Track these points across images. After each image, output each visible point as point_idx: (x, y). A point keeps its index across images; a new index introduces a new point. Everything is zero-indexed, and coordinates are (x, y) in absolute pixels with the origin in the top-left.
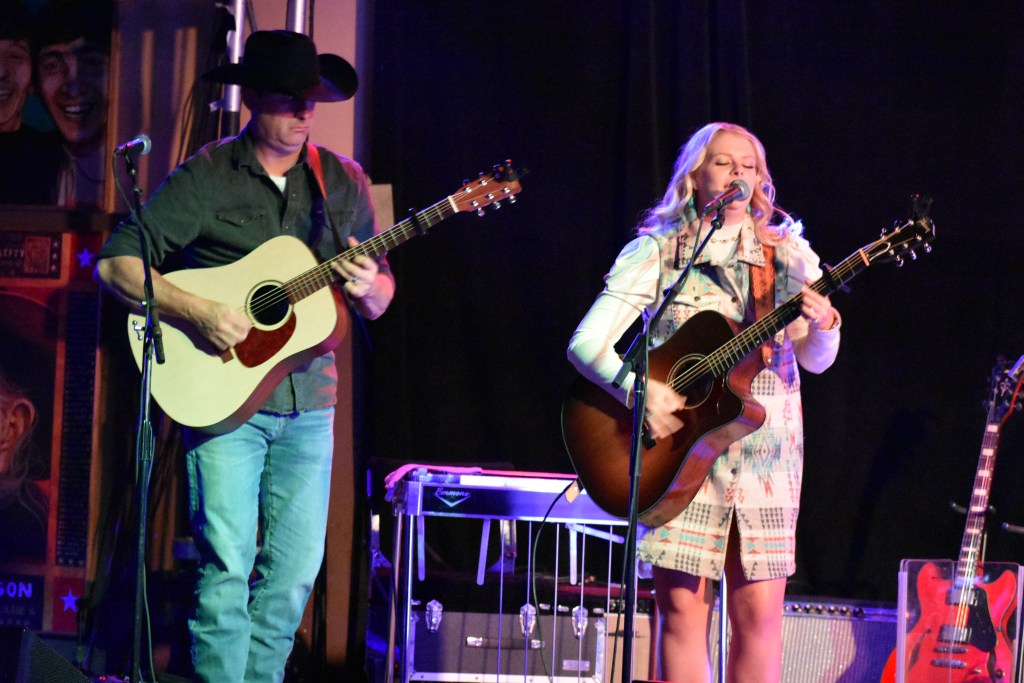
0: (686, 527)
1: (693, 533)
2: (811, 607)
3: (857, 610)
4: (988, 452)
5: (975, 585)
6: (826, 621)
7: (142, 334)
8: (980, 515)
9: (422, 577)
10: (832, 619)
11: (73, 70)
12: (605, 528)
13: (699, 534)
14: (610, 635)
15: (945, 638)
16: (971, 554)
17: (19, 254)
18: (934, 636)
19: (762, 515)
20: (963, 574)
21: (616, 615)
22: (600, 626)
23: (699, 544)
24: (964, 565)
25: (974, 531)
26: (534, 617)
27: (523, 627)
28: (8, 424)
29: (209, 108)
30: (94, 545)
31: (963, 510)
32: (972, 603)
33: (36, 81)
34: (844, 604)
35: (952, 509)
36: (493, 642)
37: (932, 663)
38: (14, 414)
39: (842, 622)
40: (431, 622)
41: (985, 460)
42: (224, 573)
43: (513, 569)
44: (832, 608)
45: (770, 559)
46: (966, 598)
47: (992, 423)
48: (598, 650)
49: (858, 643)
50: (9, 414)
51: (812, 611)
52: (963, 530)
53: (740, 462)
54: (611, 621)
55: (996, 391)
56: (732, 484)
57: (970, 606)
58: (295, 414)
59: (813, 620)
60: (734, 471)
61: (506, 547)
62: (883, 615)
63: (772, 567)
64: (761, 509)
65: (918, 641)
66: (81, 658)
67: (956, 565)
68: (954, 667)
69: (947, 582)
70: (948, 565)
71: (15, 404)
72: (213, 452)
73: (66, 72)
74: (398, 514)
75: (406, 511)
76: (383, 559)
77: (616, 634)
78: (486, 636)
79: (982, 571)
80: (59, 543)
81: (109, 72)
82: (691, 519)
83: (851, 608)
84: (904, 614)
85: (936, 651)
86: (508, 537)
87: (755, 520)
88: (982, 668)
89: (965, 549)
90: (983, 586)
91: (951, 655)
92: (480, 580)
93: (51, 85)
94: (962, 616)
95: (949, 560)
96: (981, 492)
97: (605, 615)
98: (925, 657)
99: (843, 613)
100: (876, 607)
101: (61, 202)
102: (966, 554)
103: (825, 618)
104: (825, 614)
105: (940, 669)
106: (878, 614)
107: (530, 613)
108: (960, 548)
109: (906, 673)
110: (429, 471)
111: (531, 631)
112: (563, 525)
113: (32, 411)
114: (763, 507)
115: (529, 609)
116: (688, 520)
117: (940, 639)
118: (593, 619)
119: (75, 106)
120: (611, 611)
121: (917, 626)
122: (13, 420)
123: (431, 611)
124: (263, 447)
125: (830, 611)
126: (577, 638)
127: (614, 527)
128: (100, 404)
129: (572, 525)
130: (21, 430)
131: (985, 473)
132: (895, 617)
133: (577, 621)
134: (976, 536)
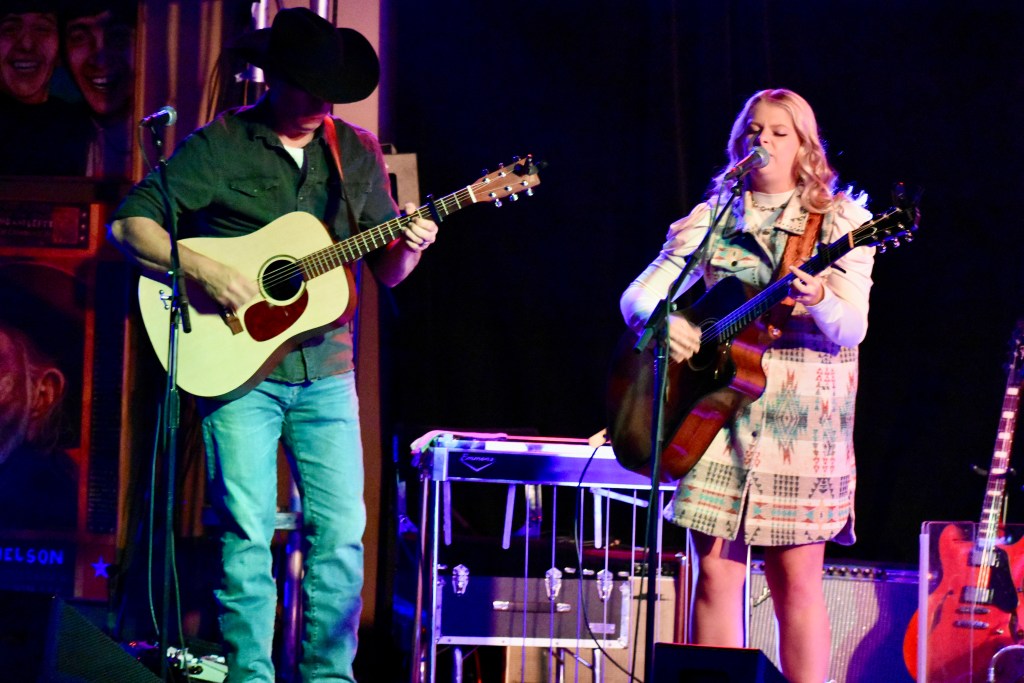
0: (707, 488)
1: (713, 493)
2: (835, 569)
3: (880, 571)
4: (1008, 415)
5: (996, 547)
6: (849, 583)
7: (169, 303)
8: (1000, 477)
9: (448, 541)
10: (856, 581)
11: (100, 43)
12: (629, 493)
13: (719, 494)
14: (635, 598)
15: (967, 599)
16: (992, 515)
17: (48, 224)
18: (956, 597)
19: (776, 481)
20: (984, 535)
21: (639, 578)
22: (625, 589)
23: (718, 505)
24: (985, 526)
25: (995, 493)
26: (560, 581)
27: (548, 591)
28: (38, 393)
29: (235, 78)
30: (124, 513)
31: (984, 473)
32: (993, 564)
33: (63, 53)
34: (866, 566)
35: (974, 471)
36: (519, 606)
37: (955, 624)
38: (44, 383)
39: (866, 584)
40: (457, 586)
41: (1005, 424)
42: (246, 541)
43: (539, 533)
44: (855, 570)
45: (775, 526)
46: (987, 559)
47: (1013, 385)
48: (623, 612)
49: (881, 604)
50: (40, 383)
51: (835, 573)
52: (985, 492)
53: (761, 426)
54: (635, 584)
55: (1016, 354)
56: (752, 446)
57: (991, 567)
58: (307, 383)
59: (837, 582)
60: (754, 434)
61: (531, 511)
62: (906, 577)
63: (775, 534)
64: (776, 476)
65: (940, 602)
66: (111, 624)
67: (977, 527)
68: (977, 628)
69: (969, 543)
70: (969, 527)
71: (46, 373)
72: (228, 422)
73: (93, 43)
74: (424, 478)
75: (432, 477)
76: (410, 523)
77: (639, 598)
78: (512, 599)
79: (1003, 532)
80: (90, 510)
81: (135, 45)
82: (712, 480)
83: (874, 570)
84: (926, 576)
85: (959, 612)
86: (533, 501)
87: (768, 486)
88: (1004, 629)
89: (986, 511)
90: (1005, 548)
91: (972, 617)
92: (506, 544)
93: (78, 57)
94: (984, 577)
95: (970, 522)
96: (1002, 455)
97: (630, 578)
98: (947, 619)
99: (866, 575)
100: (900, 568)
101: (89, 173)
102: (987, 516)
103: (848, 580)
104: (848, 576)
105: (962, 630)
106: (900, 577)
107: (555, 576)
108: (981, 510)
109: (929, 635)
110: (455, 437)
111: (556, 594)
112: (587, 489)
113: (62, 380)
114: (779, 473)
115: (555, 573)
116: (709, 480)
117: (962, 600)
118: (617, 582)
119: (102, 78)
120: (636, 575)
121: (939, 588)
122: (43, 389)
123: (457, 575)
124: (279, 414)
125: (854, 574)
126: (602, 600)
127: (638, 491)
128: (130, 373)
129: (595, 489)
130: (51, 399)
131: (1005, 436)
132: (917, 579)
133: (602, 585)
134: (997, 498)
